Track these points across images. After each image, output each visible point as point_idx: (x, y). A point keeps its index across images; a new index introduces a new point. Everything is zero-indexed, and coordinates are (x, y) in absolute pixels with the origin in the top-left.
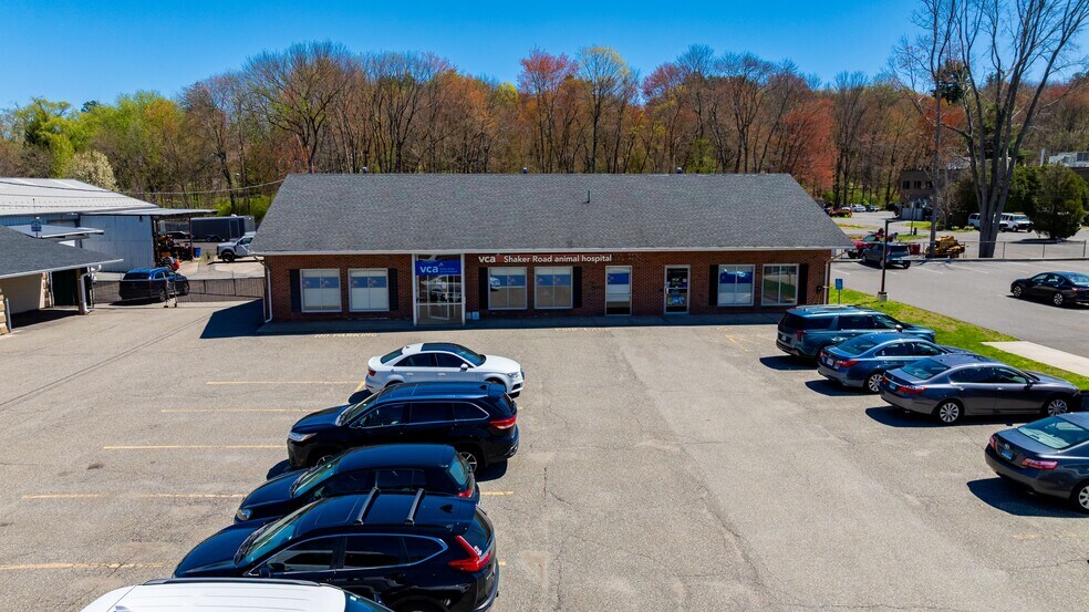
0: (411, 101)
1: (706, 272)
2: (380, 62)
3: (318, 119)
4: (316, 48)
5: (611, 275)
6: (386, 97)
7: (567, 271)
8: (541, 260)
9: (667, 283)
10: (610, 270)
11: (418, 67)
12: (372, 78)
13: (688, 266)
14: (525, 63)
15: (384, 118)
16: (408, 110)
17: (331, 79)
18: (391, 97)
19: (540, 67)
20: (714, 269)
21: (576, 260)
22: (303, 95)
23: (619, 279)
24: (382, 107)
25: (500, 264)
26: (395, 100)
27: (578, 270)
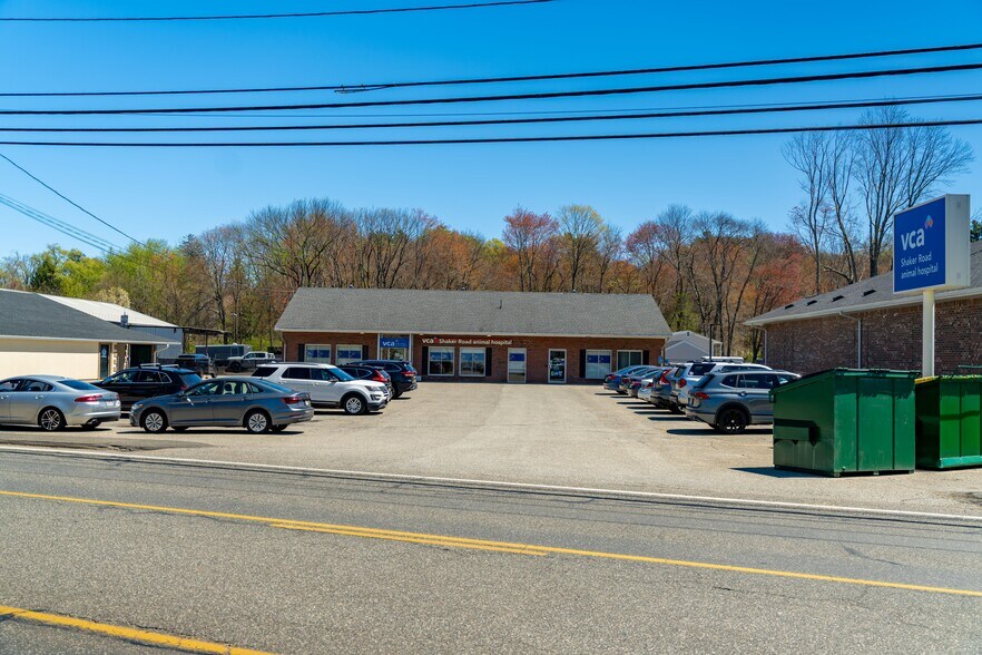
0: (398, 253)
1: (577, 355)
2: (370, 219)
3: (313, 266)
4: (316, 205)
5: (512, 355)
6: (376, 249)
7: (482, 351)
8: (464, 342)
9: (550, 362)
10: (512, 351)
11: (406, 223)
12: (363, 231)
13: (565, 350)
14: (508, 219)
15: (373, 269)
16: (395, 263)
17: (326, 230)
18: (380, 248)
19: (523, 224)
20: (583, 353)
21: (487, 343)
22: (301, 244)
23: (518, 357)
24: (371, 259)
25: (436, 344)
26: (384, 253)
27: (489, 350)
